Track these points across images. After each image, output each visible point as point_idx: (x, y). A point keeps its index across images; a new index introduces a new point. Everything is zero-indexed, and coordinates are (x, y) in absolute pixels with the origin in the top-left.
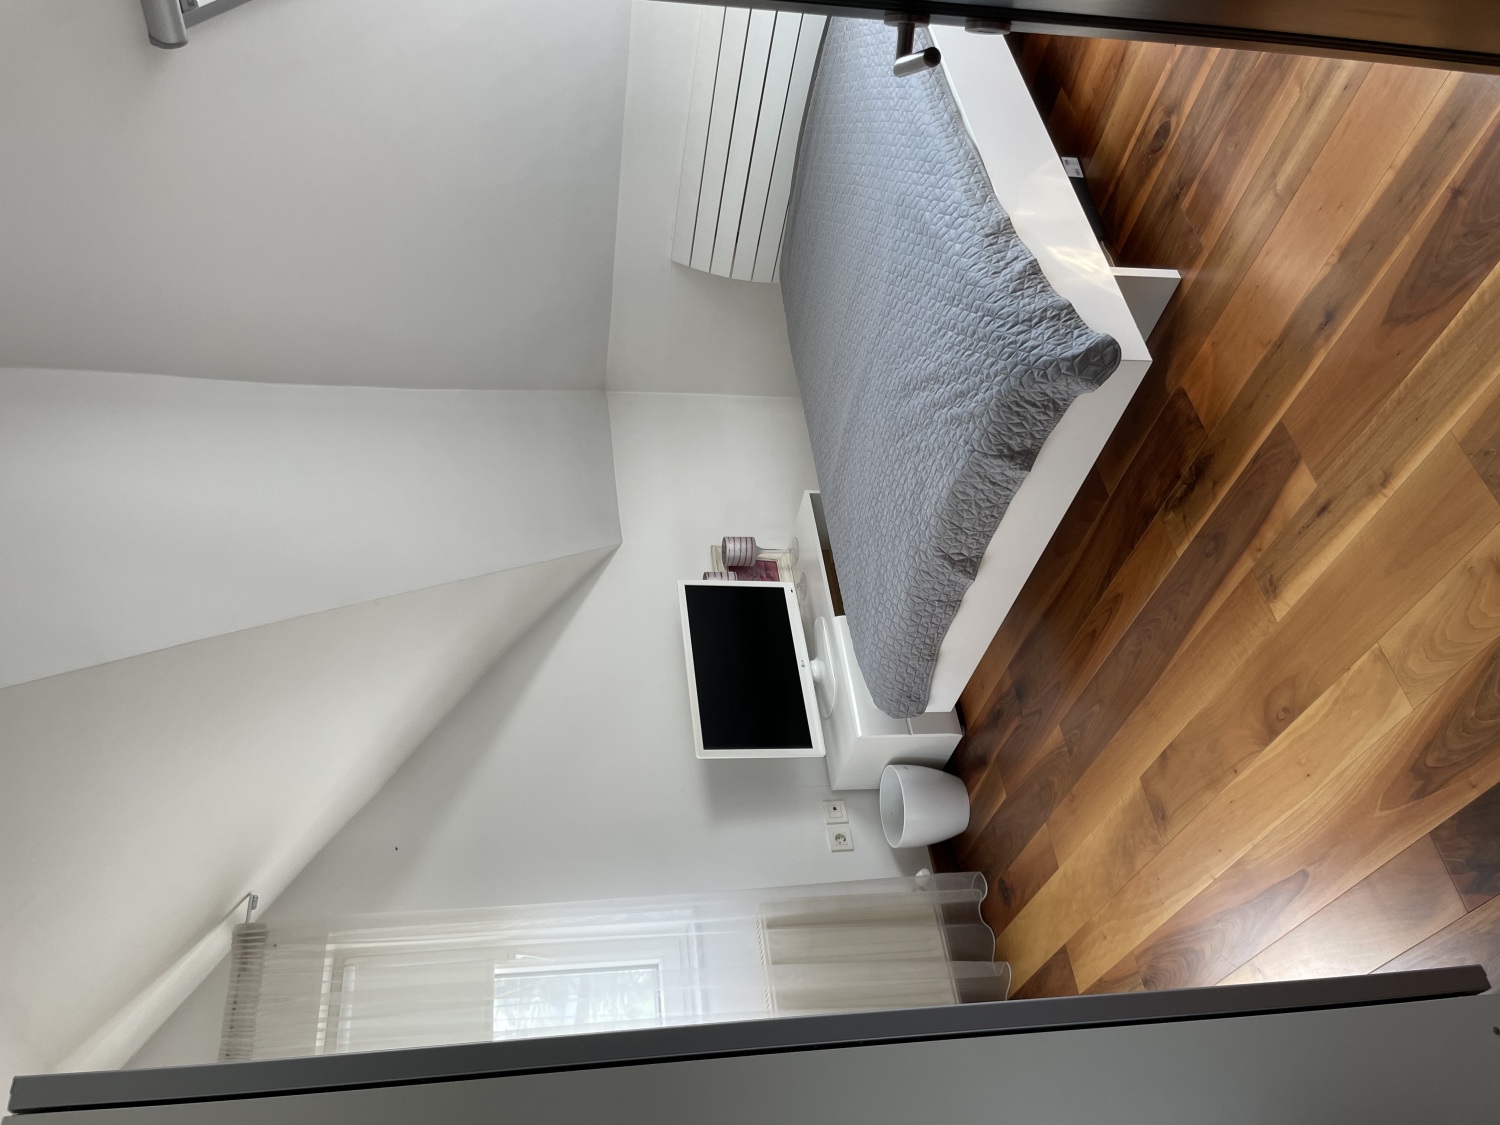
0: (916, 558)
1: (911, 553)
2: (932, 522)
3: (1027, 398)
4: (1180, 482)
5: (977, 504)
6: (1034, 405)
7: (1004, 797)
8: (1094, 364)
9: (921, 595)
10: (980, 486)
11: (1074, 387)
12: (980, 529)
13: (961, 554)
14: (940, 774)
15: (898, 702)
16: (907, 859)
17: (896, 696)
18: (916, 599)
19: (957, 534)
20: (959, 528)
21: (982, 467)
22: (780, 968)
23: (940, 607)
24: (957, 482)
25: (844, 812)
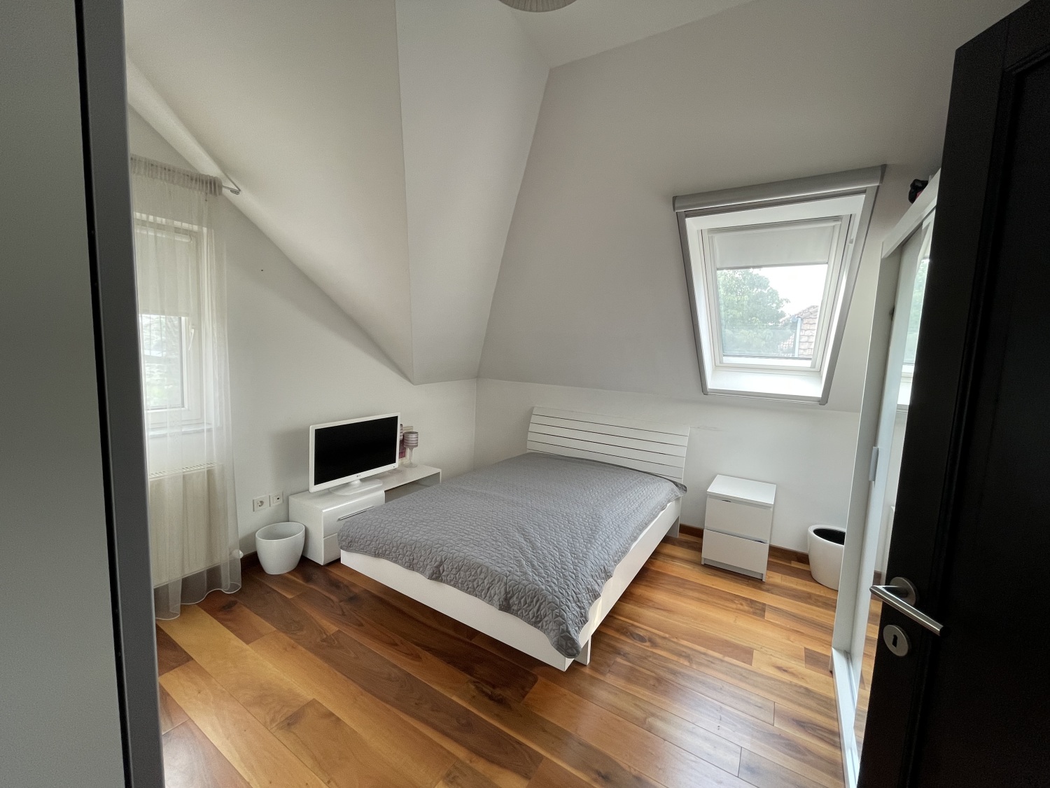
0: (438, 545)
1: (440, 542)
2: (461, 554)
3: (542, 606)
4: (491, 689)
5: (475, 580)
6: (538, 610)
7: (289, 596)
8: (566, 643)
9: (417, 549)
10: (486, 581)
11: (552, 634)
12: (460, 581)
13: (444, 571)
14: (300, 555)
15: (348, 536)
16: (249, 541)
17: (351, 534)
18: (413, 547)
19: (456, 568)
20: (460, 570)
21: (498, 582)
22: (181, 480)
23: (410, 559)
24: (488, 568)
25: (277, 504)
